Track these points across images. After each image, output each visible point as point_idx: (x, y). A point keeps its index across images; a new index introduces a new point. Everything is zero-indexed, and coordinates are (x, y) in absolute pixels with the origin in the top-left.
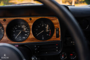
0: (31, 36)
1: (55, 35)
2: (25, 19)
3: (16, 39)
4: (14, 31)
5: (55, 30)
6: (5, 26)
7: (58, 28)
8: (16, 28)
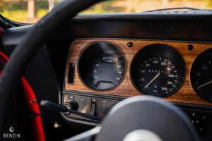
3: (146, 88)
4: (143, 71)
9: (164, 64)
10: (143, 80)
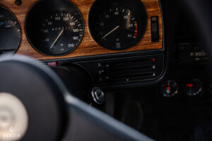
0: (89, 40)
1: (148, 34)
3: (53, 49)
4: (46, 31)
5: (149, 22)
6: (21, 18)
7: (157, 17)
8: (49, 23)
9: (66, 19)
10: (48, 40)
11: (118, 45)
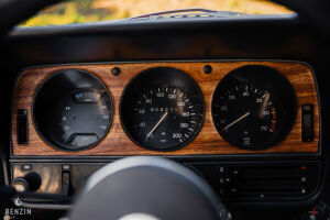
0: (210, 132)
1: (298, 130)
2: (186, 66)
3: (149, 138)
5: (300, 112)
6: (117, 92)
7: (312, 106)
8: (148, 101)
9: (172, 97)
11: (247, 141)
